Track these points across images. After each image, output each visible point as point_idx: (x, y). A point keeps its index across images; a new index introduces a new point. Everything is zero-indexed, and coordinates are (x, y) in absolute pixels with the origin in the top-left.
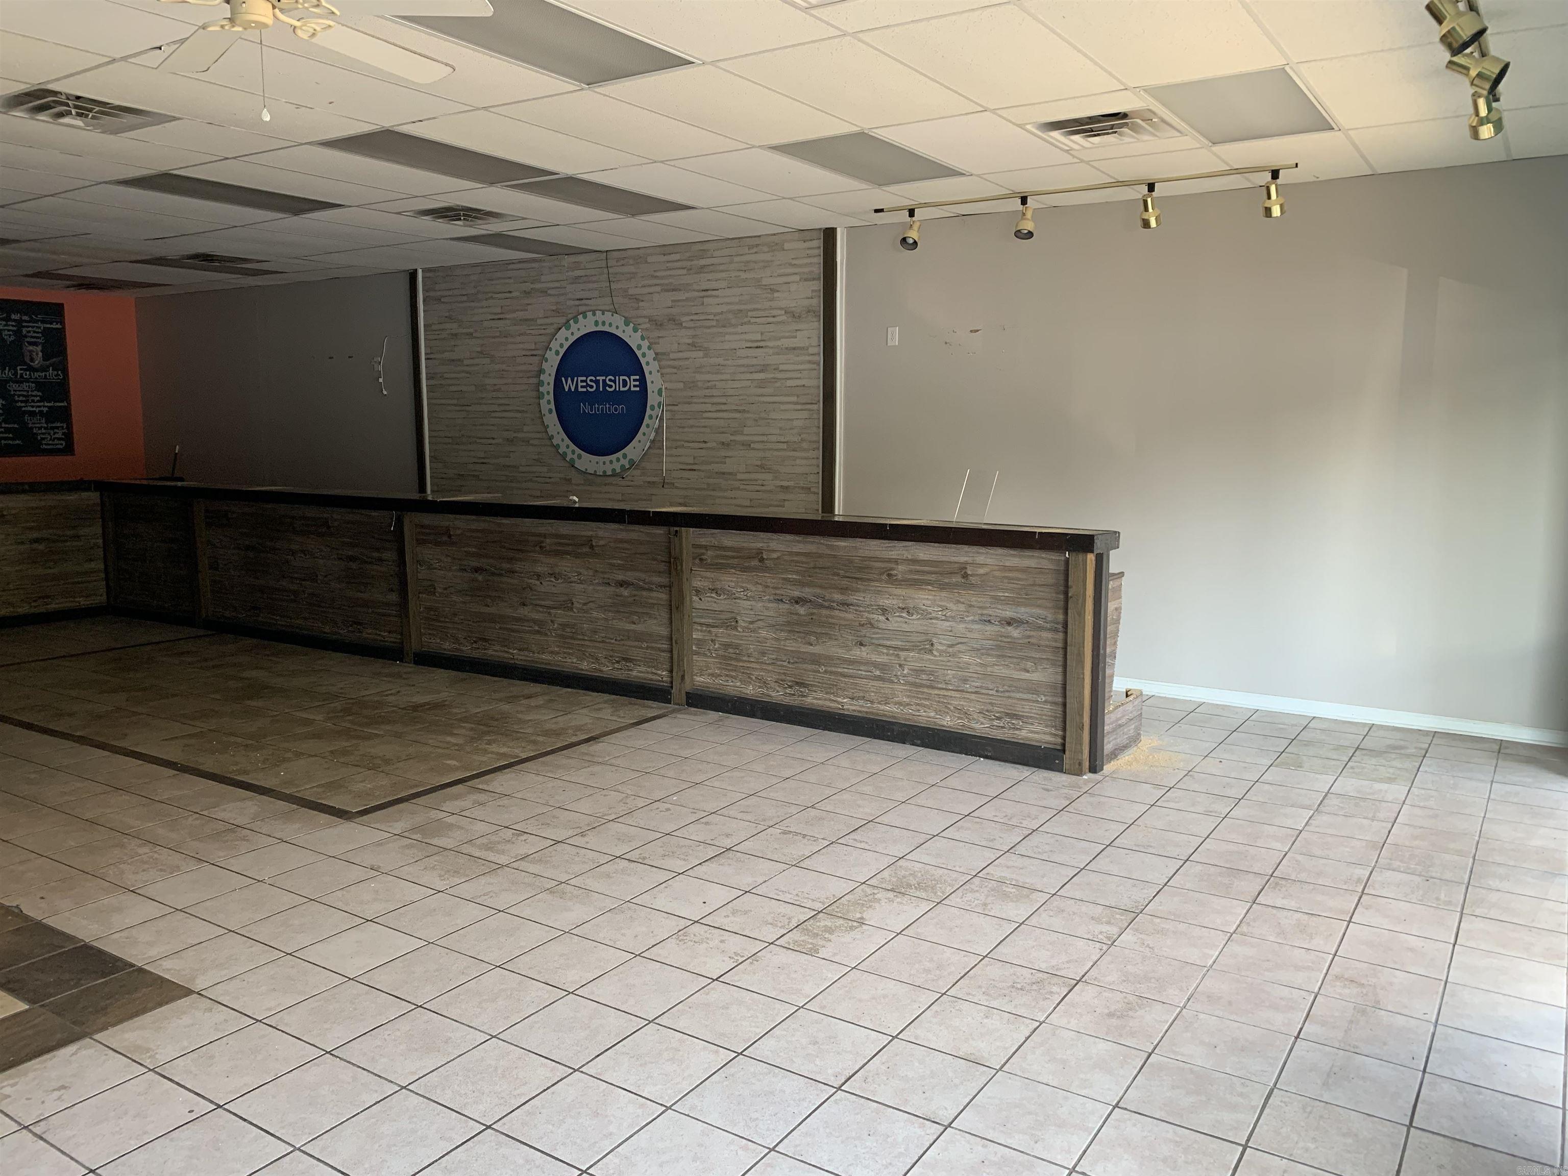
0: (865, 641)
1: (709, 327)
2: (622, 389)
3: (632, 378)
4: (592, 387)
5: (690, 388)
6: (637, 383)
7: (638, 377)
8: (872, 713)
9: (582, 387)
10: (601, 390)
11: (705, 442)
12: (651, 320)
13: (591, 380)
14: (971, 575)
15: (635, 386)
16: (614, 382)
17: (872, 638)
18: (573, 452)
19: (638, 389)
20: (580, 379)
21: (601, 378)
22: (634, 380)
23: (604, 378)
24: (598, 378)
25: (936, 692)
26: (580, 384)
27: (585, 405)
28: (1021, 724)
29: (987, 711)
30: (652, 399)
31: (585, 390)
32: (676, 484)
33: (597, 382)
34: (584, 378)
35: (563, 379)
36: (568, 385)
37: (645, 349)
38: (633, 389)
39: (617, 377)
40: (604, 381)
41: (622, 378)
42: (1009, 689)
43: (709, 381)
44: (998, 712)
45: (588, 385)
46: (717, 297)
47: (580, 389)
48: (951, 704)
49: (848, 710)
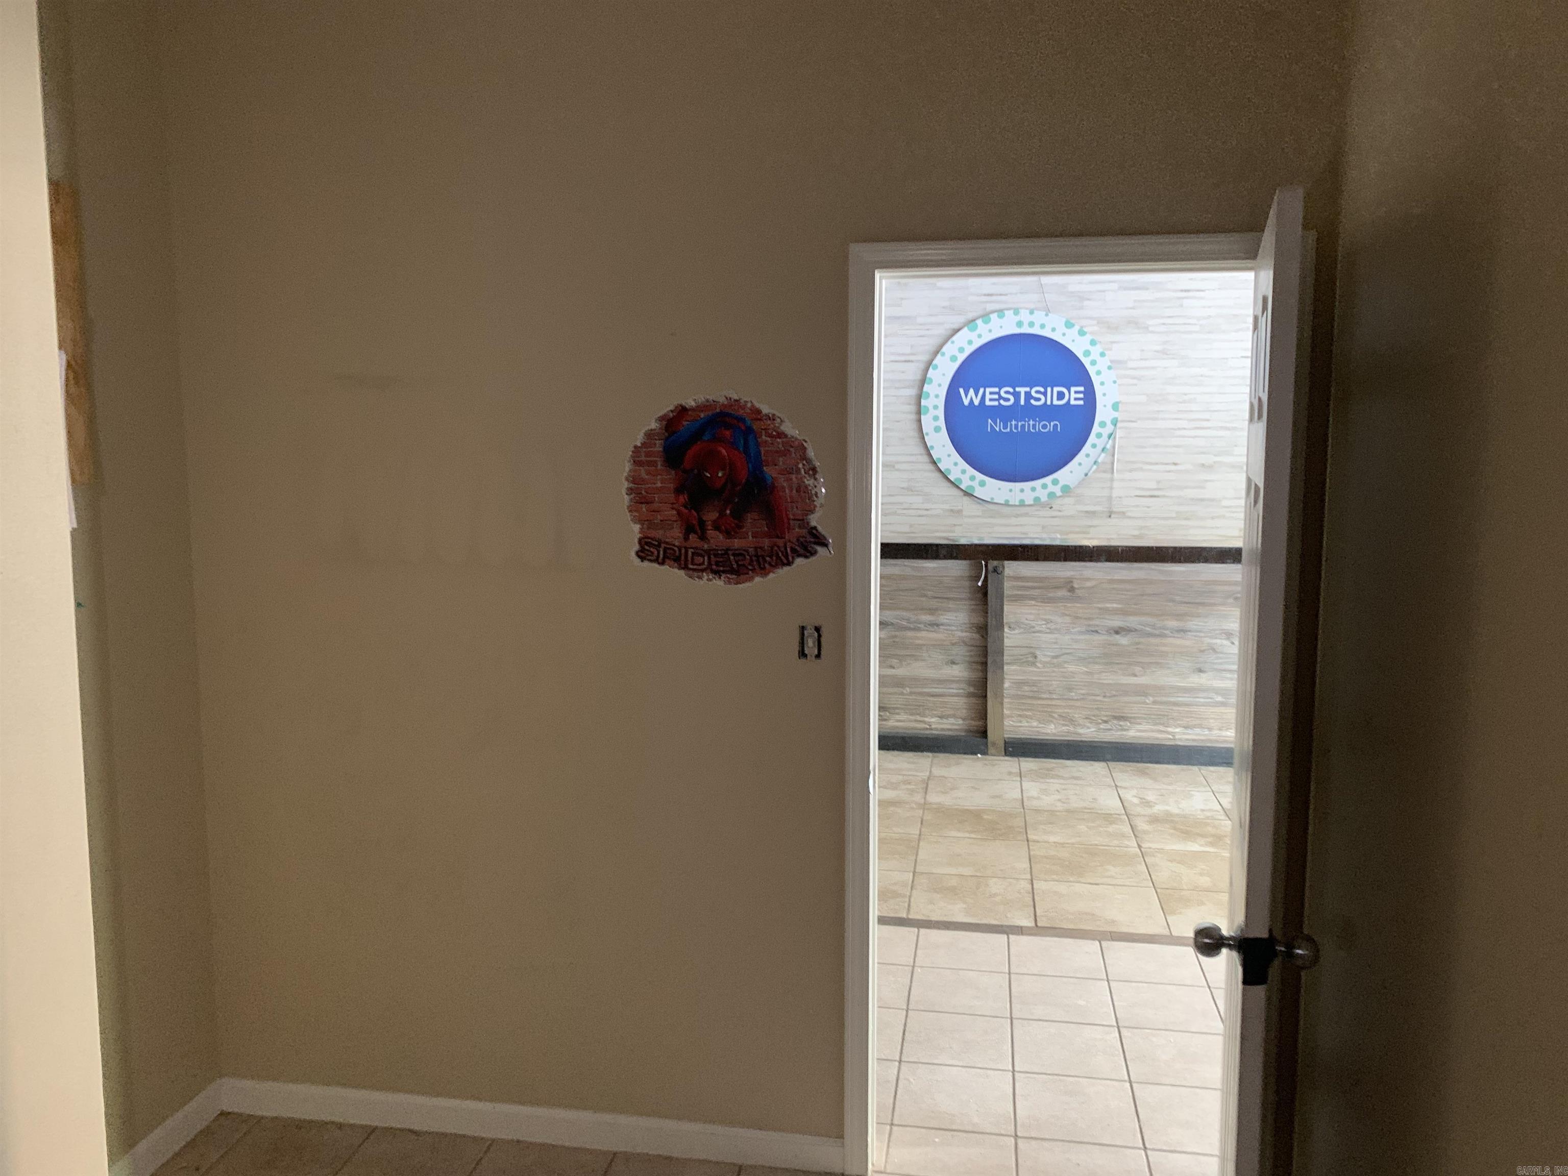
2: (1056, 402)
3: (1073, 389)
4: (1008, 400)
5: (1157, 401)
6: (1081, 396)
7: (1082, 389)
10: (1022, 402)
11: (1175, 464)
12: (1100, 322)
13: (1007, 392)
16: (1045, 394)
18: (973, 478)
19: (1081, 402)
20: (988, 390)
21: (1022, 390)
22: (1076, 392)
23: (1028, 389)
24: (1018, 389)
26: (988, 396)
27: (996, 421)
30: (1103, 413)
32: (1129, 513)
35: (961, 390)
36: (969, 397)
37: (1095, 355)
38: (1073, 402)
39: (1049, 389)
40: (1028, 392)
41: (1056, 389)
43: (1186, 394)
45: (1001, 397)
47: (988, 403)
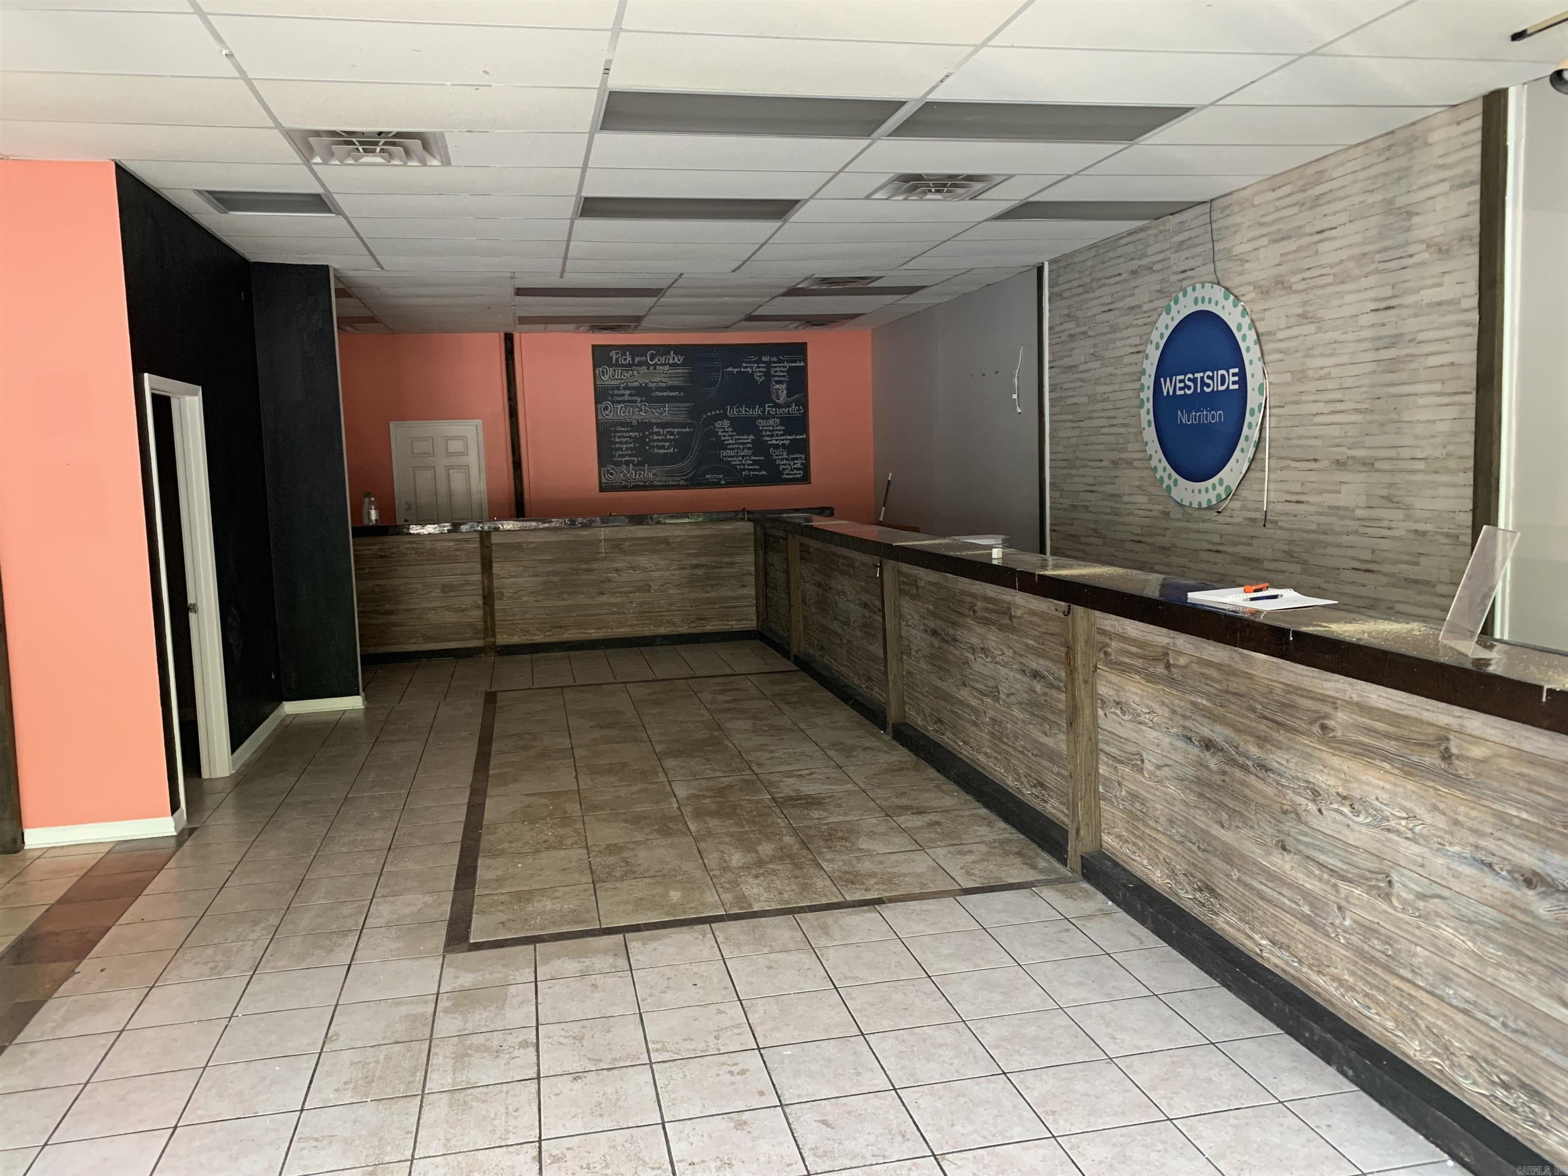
0: (1290, 842)
1: (1324, 286)
2: (1220, 388)
3: (1232, 371)
4: (1189, 388)
5: (1299, 380)
6: (1236, 378)
7: (1236, 370)
8: (1300, 981)
9: (1181, 389)
10: (1199, 391)
11: (1316, 460)
12: (1256, 287)
13: (1189, 379)
14: (1458, 757)
15: (1234, 383)
16: (1212, 379)
17: (1299, 841)
18: (1170, 476)
20: (1177, 378)
21: (1198, 375)
22: (1234, 375)
23: (1202, 374)
24: (1197, 375)
25: (1396, 982)
26: (1178, 385)
27: (1182, 413)
28: (1548, 1118)
29: (1486, 1061)
30: (1253, 400)
31: (1182, 392)
32: (1280, 524)
33: (1194, 381)
34: (1182, 377)
35: (1162, 380)
36: (1167, 388)
37: (1245, 329)
38: (1232, 387)
39: (1216, 373)
40: (1202, 378)
41: (1221, 372)
42: (1528, 1031)
43: (1322, 369)
44: (1506, 1073)
45: (1185, 386)
46: (1335, 238)
47: (1179, 393)
48: (1422, 1018)
49: (1268, 960)
